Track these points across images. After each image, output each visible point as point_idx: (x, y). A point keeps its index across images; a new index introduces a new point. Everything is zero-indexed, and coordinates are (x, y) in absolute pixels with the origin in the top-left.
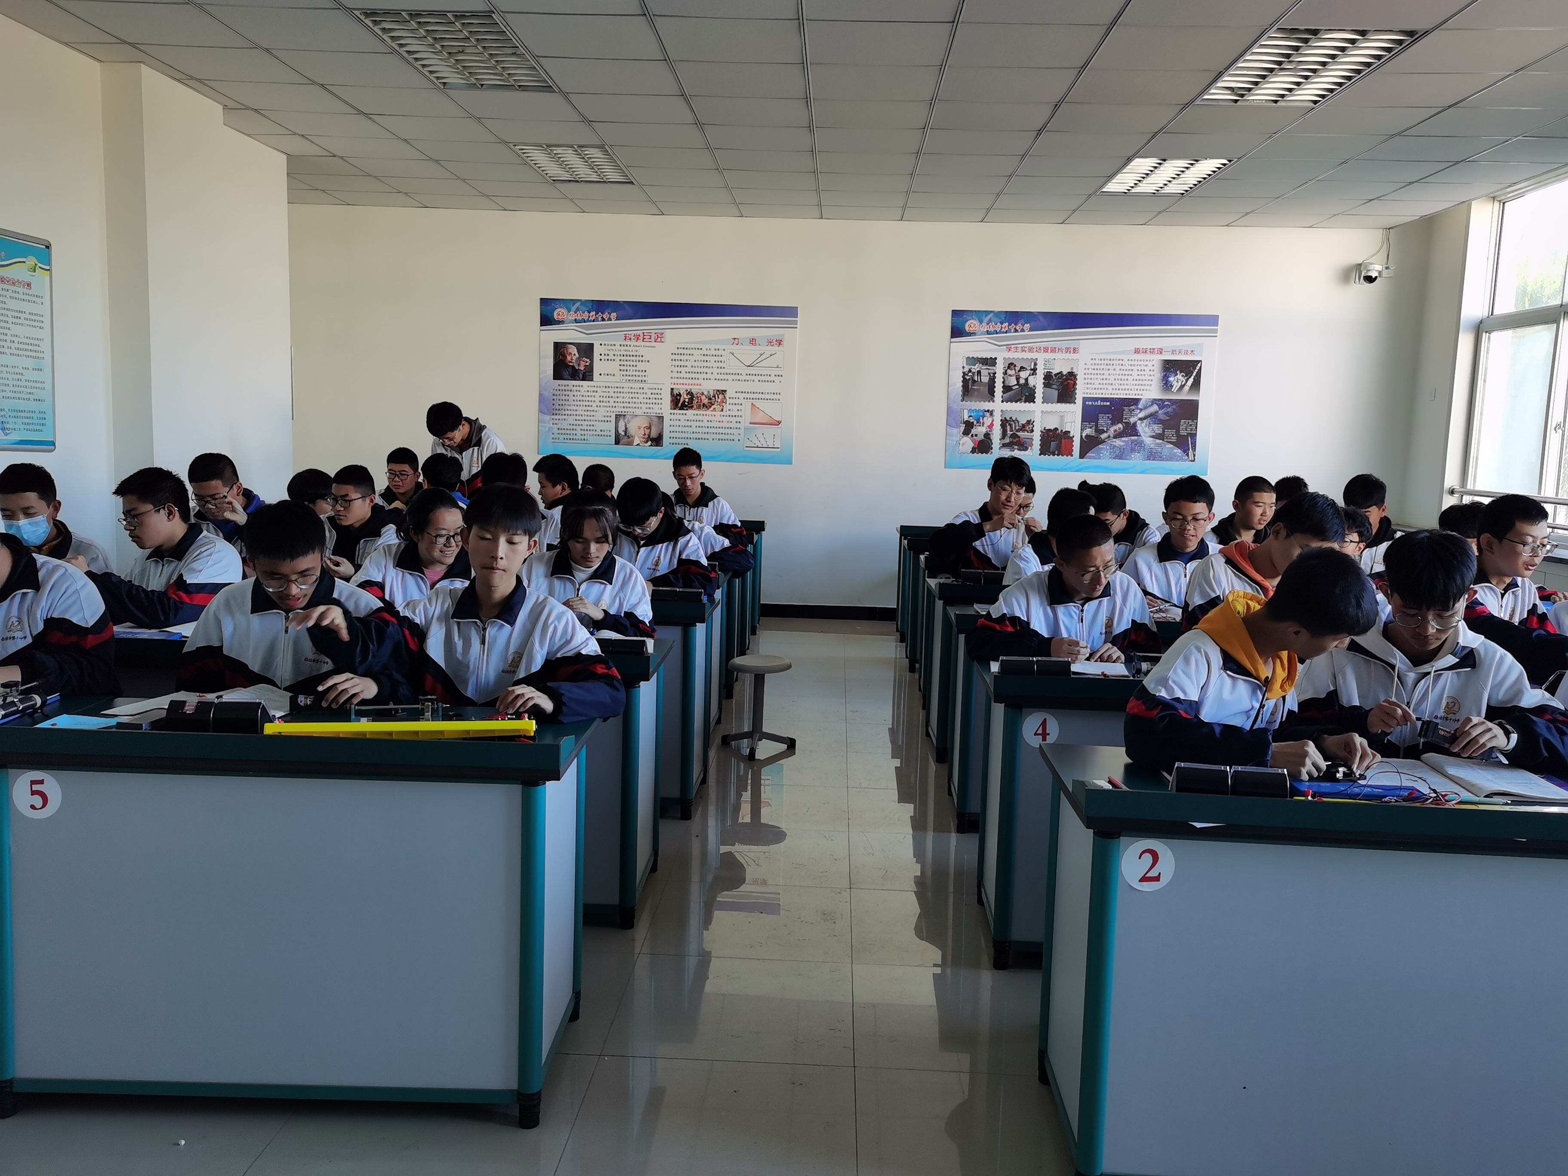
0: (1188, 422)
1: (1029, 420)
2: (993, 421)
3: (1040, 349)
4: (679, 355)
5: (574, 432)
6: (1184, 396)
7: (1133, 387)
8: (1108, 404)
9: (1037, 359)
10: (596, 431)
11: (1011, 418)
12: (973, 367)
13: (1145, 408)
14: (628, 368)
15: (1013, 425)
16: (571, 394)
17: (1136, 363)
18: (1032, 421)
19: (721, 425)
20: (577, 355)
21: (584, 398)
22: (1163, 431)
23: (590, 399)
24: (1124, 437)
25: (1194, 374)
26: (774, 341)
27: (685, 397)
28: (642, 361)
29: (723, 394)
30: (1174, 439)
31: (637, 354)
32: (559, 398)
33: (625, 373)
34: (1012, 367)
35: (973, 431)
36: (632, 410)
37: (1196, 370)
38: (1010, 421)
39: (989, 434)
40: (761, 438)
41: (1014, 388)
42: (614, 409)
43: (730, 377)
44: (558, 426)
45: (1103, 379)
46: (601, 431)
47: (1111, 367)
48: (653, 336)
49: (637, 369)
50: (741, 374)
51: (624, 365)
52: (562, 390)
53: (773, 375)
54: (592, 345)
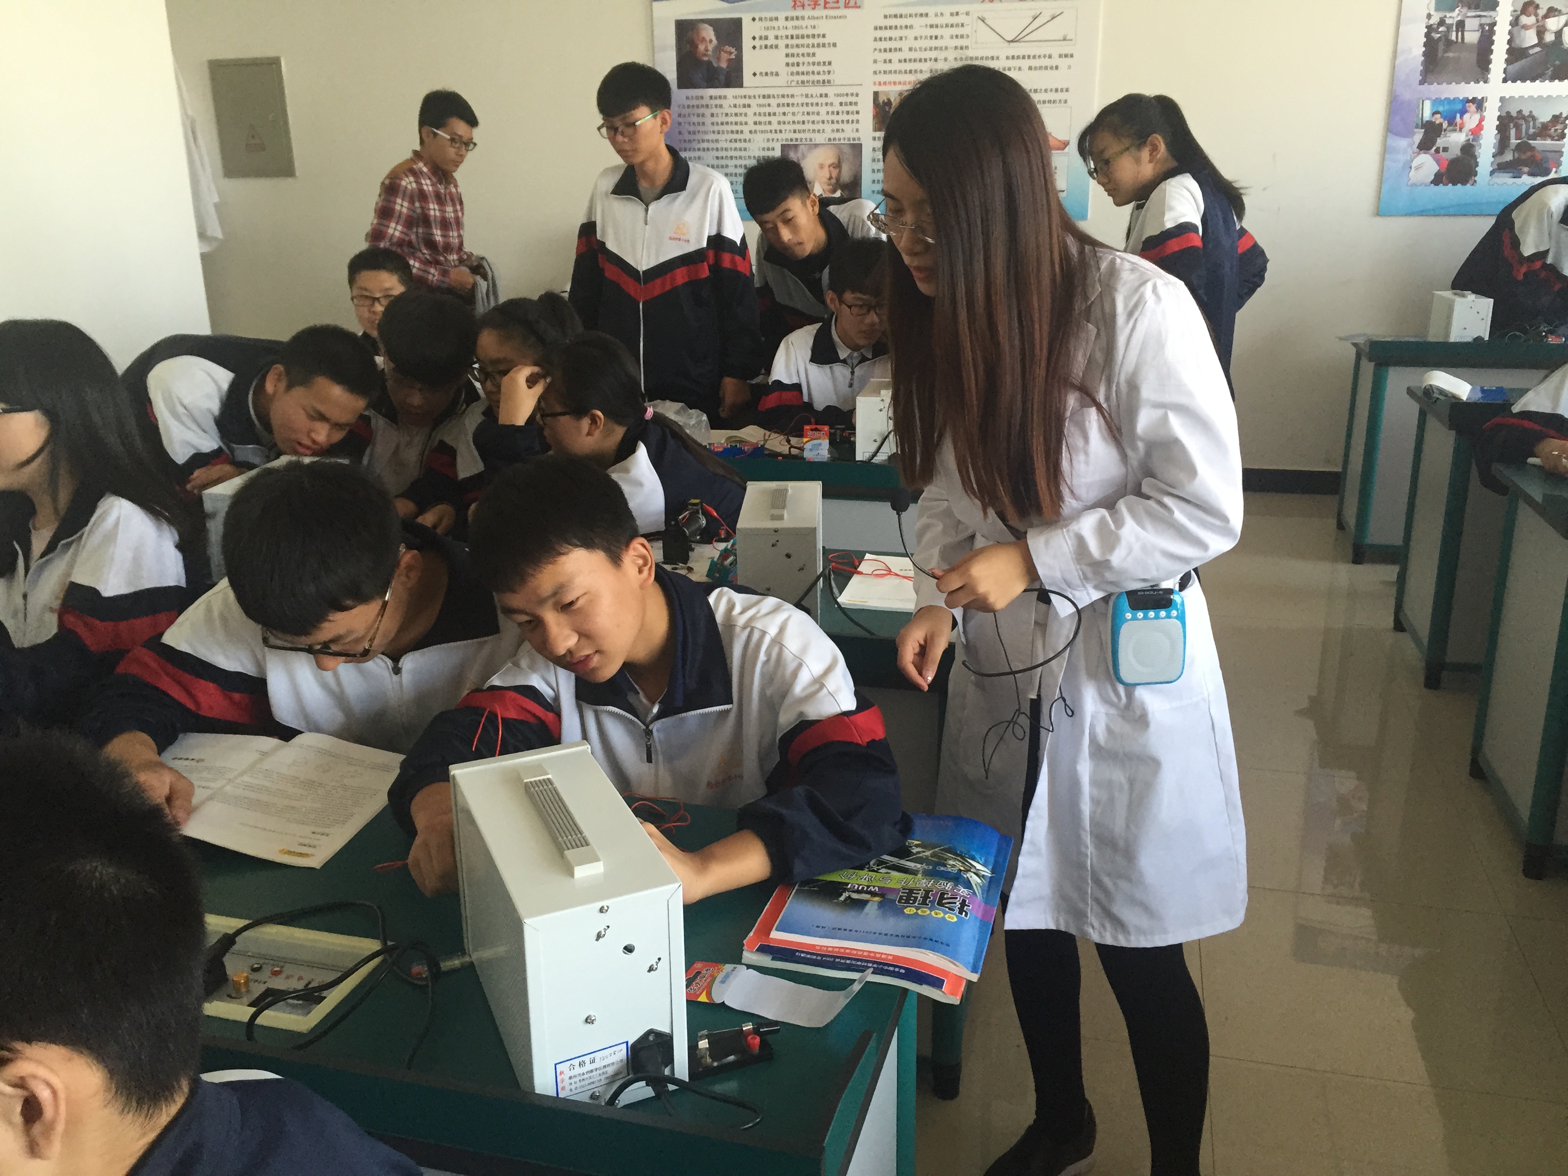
1: (1557, 113)
4: (888, 31)
11: (1520, 112)
12: (1448, 15)
14: (801, 60)
15: (1524, 126)
16: (708, 112)
20: (715, 41)
21: (728, 119)
23: (739, 119)
28: (824, 45)
31: (816, 32)
32: (687, 119)
33: (795, 69)
34: (1531, 9)
35: (1440, 142)
36: (808, 136)
38: (1517, 118)
39: (1473, 147)
41: (1531, 52)
42: (778, 135)
49: (816, 59)
50: (998, 58)
51: (793, 55)
52: (693, 106)
53: (1055, 55)
54: (737, 24)
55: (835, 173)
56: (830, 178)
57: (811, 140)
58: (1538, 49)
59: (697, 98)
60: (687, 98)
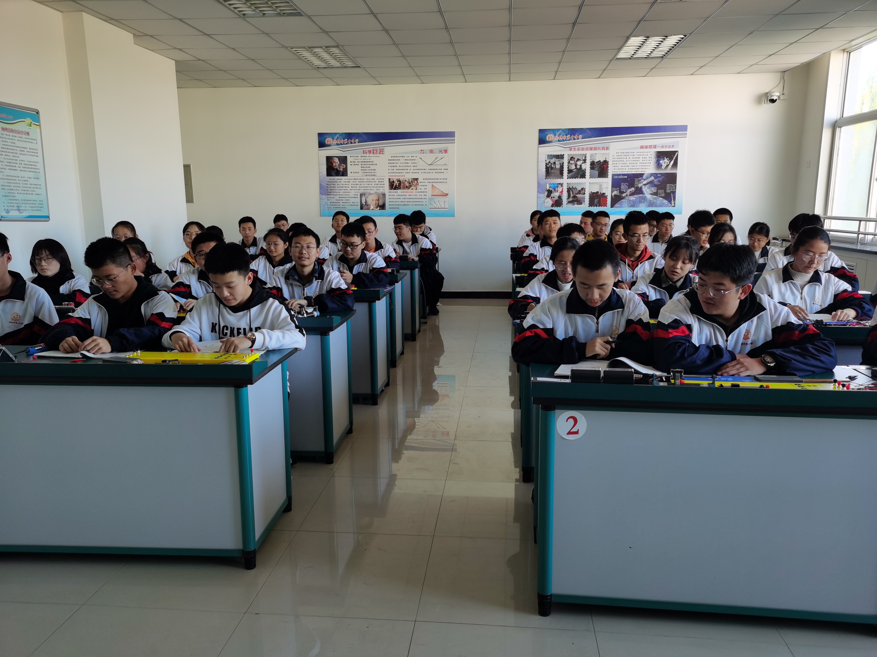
0: (671, 186)
1: (582, 187)
2: (563, 189)
3: (588, 149)
4: (393, 161)
5: (339, 204)
6: (669, 171)
7: (640, 167)
8: (626, 177)
9: (586, 154)
10: (350, 203)
11: (573, 187)
12: (551, 160)
13: (647, 178)
14: (366, 169)
15: (574, 191)
16: (336, 184)
17: (641, 154)
18: (584, 188)
19: (416, 197)
20: (339, 163)
21: (343, 186)
22: (657, 191)
23: (346, 186)
24: (635, 195)
25: (674, 158)
26: (443, 150)
27: (397, 183)
28: (373, 165)
29: (416, 180)
30: (663, 195)
31: (370, 161)
32: (330, 186)
33: (364, 171)
34: (573, 159)
35: (552, 195)
36: (369, 191)
37: (675, 156)
38: (572, 189)
39: (561, 196)
40: (438, 203)
41: (574, 170)
42: (359, 191)
43: (420, 171)
44: (331, 201)
45: (623, 164)
46: (353, 203)
47: (627, 157)
48: (378, 151)
49: (371, 169)
50: (426, 169)
51: (363, 167)
52: (332, 182)
53: (443, 169)
54: (346, 157)
55: (377, 202)
56: (376, 204)
57: (369, 192)
58: (576, 170)
59: (333, 179)
60: (330, 179)
